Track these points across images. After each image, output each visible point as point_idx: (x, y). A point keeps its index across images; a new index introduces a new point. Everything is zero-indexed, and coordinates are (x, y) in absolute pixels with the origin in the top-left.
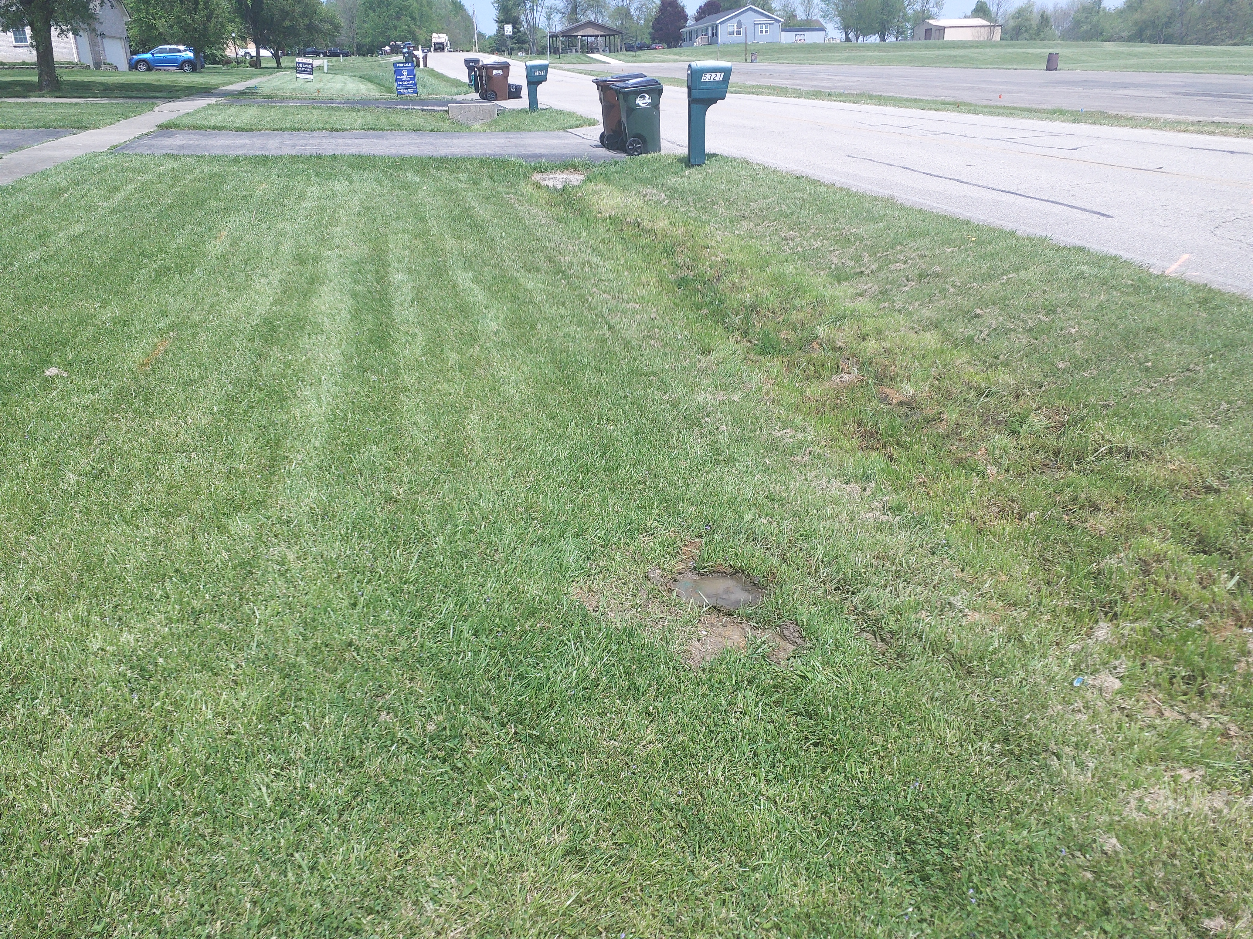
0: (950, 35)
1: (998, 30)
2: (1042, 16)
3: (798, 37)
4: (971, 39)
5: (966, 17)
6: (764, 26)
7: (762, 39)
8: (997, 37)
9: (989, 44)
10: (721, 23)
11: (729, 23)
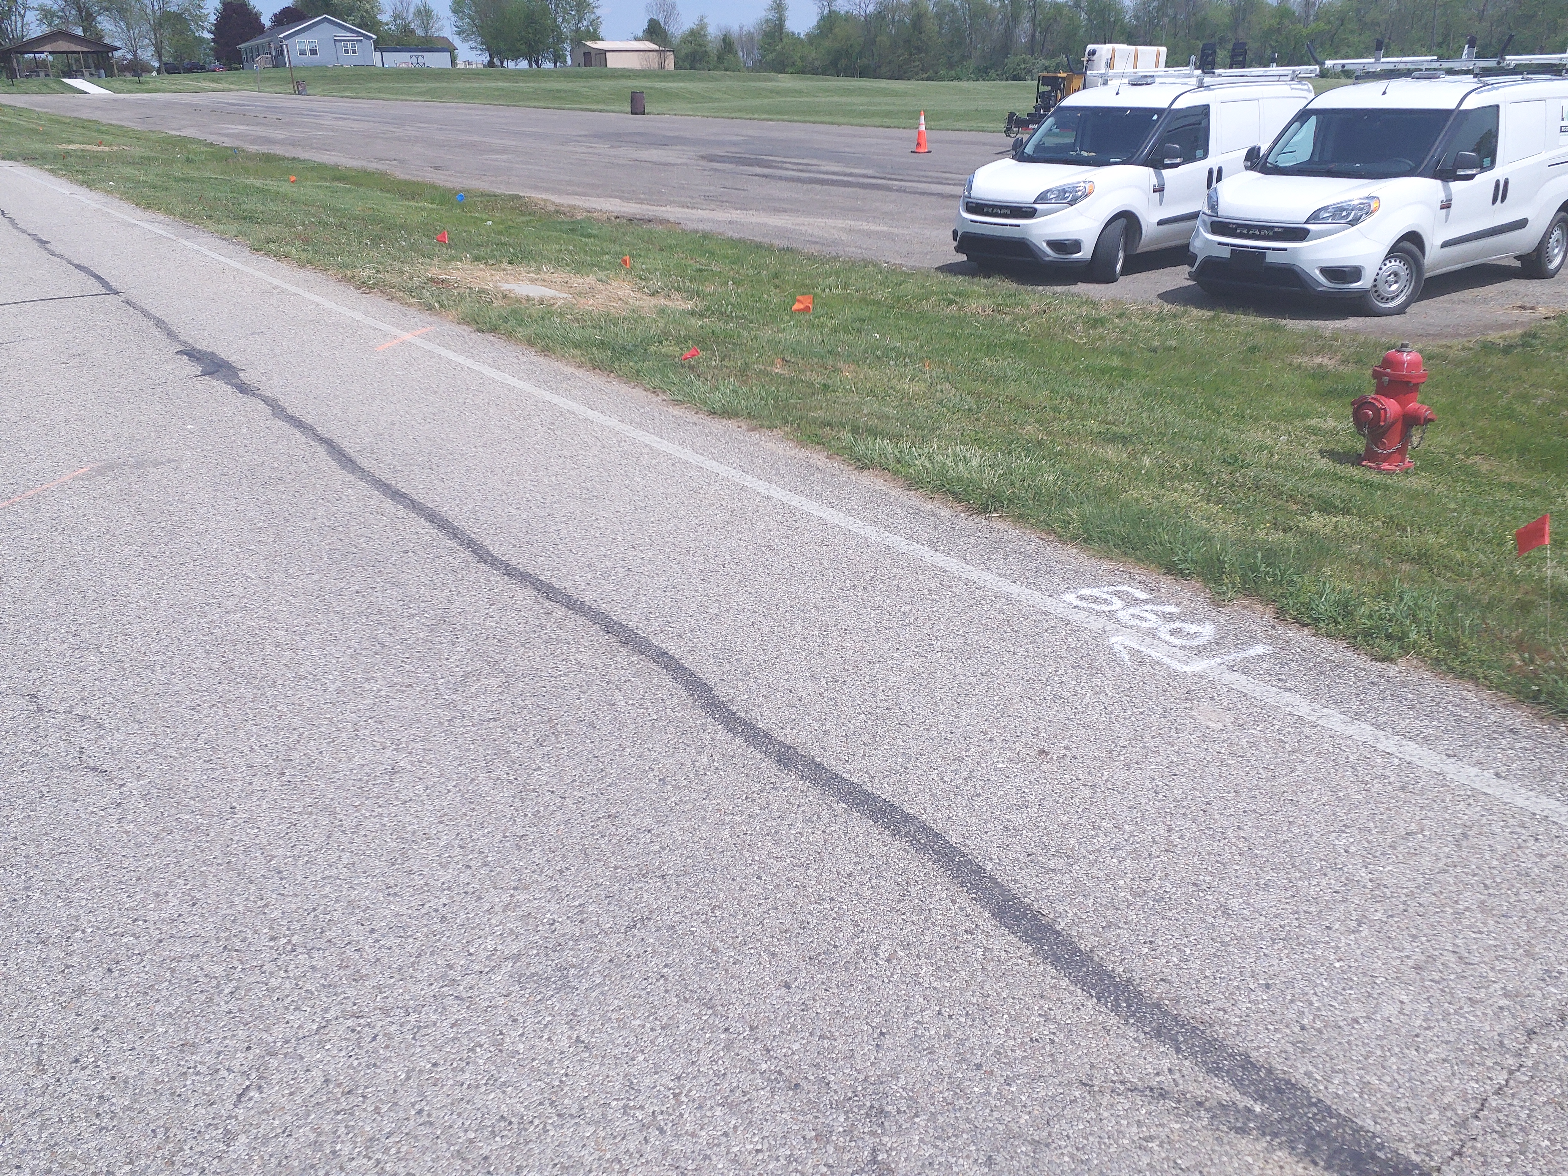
0: (613, 61)
1: (670, 57)
2: (724, 40)
3: (414, 60)
4: (639, 67)
5: (637, 39)
6: (349, 44)
7: (348, 61)
8: (670, 64)
9: (660, 74)
10: (286, 38)
11: (297, 39)
